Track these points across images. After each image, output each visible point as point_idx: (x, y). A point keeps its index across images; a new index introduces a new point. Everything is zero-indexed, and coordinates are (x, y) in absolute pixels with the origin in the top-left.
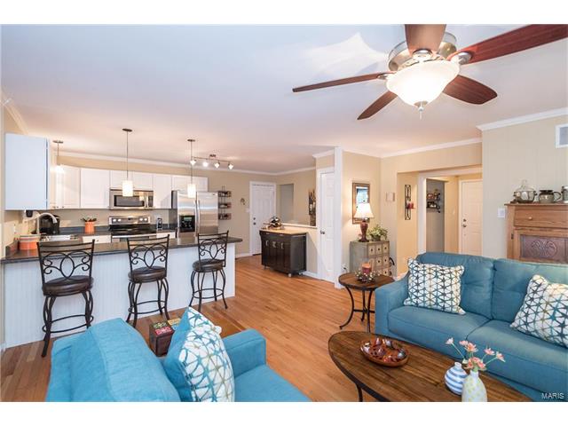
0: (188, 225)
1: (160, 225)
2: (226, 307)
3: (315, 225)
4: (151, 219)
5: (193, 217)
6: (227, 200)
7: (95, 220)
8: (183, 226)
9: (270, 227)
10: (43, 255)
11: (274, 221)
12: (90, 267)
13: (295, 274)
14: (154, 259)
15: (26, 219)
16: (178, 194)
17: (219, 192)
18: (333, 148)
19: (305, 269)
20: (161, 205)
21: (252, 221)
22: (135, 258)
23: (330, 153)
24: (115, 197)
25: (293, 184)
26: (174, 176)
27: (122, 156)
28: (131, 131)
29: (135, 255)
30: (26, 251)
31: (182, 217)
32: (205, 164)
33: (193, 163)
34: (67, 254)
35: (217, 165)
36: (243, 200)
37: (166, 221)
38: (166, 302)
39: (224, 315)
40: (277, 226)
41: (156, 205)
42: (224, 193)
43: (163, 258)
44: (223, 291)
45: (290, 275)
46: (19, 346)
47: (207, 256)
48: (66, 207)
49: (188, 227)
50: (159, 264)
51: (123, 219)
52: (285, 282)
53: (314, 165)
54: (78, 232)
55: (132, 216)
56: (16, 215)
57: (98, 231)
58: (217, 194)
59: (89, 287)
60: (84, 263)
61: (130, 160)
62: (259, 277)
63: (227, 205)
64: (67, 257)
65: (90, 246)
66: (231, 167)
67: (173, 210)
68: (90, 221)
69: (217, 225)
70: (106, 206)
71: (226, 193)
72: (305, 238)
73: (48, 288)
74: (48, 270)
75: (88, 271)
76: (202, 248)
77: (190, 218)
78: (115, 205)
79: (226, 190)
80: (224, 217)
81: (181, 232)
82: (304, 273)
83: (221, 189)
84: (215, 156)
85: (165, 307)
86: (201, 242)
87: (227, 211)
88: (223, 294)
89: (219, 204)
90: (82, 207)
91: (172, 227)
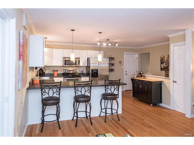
0: (95, 74)
1: (82, 74)
2: (119, 120)
3: (168, 77)
4: (78, 71)
5: (97, 70)
6: (112, 62)
7: (57, 71)
8: (92, 74)
9: (138, 76)
10: (42, 87)
11: (140, 74)
12: (59, 94)
13: (155, 105)
14: (85, 92)
15: (35, 70)
16: (91, 59)
17: (109, 58)
18: (184, 30)
19: (161, 102)
20: (83, 64)
21: (125, 73)
22: (77, 90)
23: (182, 33)
24: (65, 60)
25: (149, 53)
26: (88, 51)
27: (71, 43)
28: (74, 30)
29: (77, 89)
30: (35, 84)
31: (92, 70)
32: (104, 44)
33: (99, 44)
34: (51, 87)
35: (110, 45)
36: (120, 62)
37: (85, 72)
38: (90, 113)
39: (118, 124)
40: (142, 76)
41: (81, 64)
42: (111, 59)
43: (89, 91)
44: (117, 111)
45: (151, 105)
46: (33, 125)
47: (109, 91)
48: (47, 65)
49: (95, 75)
50: (87, 94)
51: (67, 70)
52: (149, 109)
53: (169, 41)
54: (52, 75)
55: (71, 69)
56: (32, 68)
57: (59, 76)
58: (108, 59)
59: (59, 103)
60: (57, 92)
61: (74, 45)
62: (131, 103)
63: (113, 65)
64: (51, 88)
65: (60, 84)
66: (117, 45)
67: (88, 67)
68: (56, 71)
69: (108, 74)
70: (61, 65)
71: (112, 58)
72: (161, 84)
73: (44, 102)
74: (44, 94)
75: (59, 95)
76: (107, 87)
77: (96, 71)
78: (65, 65)
79: (112, 57)
80: (111, 70)
81: (92, 77)
82: (160, 105)
83: (109, 57)
84: (109, 40)
85: (90, 116)
86: (106, 84)
87: (112, 68)
88: (117, 112)
89: (109, 64)
90: (53, 65)
91: (87, 75)
